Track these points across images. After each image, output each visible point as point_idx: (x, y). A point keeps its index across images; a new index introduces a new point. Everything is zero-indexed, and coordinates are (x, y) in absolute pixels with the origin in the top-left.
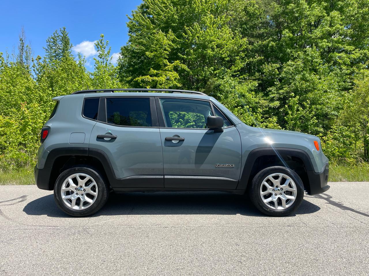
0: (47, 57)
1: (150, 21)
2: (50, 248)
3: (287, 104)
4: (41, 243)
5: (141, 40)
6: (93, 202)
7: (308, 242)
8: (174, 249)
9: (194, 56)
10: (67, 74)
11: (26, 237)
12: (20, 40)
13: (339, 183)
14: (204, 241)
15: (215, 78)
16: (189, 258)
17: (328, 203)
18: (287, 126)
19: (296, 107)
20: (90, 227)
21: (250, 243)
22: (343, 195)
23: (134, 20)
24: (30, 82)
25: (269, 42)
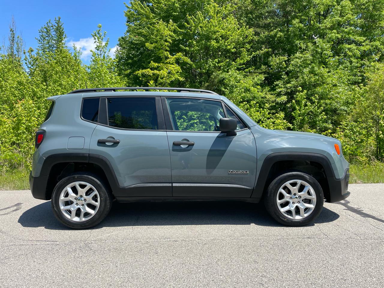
0: (40, 48)
1: (149, 10)
2: (50, 269)
3: (295, 98)
4: (39, 263)
5: (140, 30)
6: (95, 212)
7: (332, 258)
8: (187, 269)
9: (197, 48)
10: (62, 68)
11: (22, 255)
12: (11, 31)
13: (354, 185)
14: (219, 258)
15: (219, 71)
16: (204, 279)
17: (346, 209)
18: (295, 122)
19: (303, 102)
20: (93, 241)
21: (270, 260)
22: (360, 200)
23: (132, 8)
24: (22, 76)
25: (277, 33)
